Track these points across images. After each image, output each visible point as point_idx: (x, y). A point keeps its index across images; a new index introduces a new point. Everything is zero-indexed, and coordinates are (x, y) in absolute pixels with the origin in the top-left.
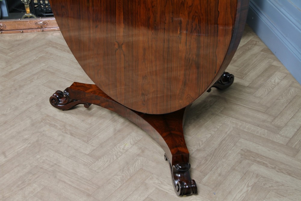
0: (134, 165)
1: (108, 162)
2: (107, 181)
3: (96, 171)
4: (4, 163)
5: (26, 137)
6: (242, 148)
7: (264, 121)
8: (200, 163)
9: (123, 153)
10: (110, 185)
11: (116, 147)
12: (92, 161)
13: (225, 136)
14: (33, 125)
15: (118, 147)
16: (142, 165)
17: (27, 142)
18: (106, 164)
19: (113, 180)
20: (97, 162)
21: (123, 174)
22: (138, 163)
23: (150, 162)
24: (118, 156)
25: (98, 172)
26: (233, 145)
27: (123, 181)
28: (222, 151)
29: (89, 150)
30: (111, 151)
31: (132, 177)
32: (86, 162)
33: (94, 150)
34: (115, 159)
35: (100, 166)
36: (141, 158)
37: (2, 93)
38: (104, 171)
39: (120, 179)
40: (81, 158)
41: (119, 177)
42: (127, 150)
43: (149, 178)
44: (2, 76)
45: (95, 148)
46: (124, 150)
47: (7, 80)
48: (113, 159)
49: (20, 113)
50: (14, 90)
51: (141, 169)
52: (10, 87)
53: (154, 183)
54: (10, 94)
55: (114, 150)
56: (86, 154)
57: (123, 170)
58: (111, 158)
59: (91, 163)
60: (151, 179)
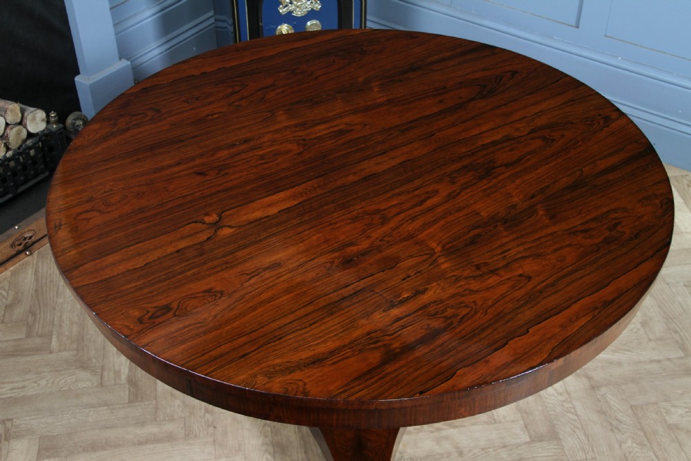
0: (614, 407)
1: (576, 430)
3: (588, 458)
6: (682, 283)
9: (569, 400)
11: (546, 398)
12: (555, 447)
15: (547, 396)
16: (623, 400)
18: (580, 436)
19: (632, 455)
20: (563, 443)
21: (627, 435)
22: (615, 402)
23: (624, 387)
24: (573, 411)
25: (593, 459)
26: (667, 286)
27: (645, 445)
28: (670, 305)
29: (522, 433)
30: (549, 409)
31: (642, 429)
32: (551, 456)
33: (526, 427)
34: (576, 418)
35: (578, 446)
36: (603, 390)
37: (196, 436)
38: (595, 449)
39: (634, 445)
40: (535, 455)
41: (629, 443)
42: (566, 390)
43: (665, 414)
44: (130, 402)
45: (522, 422)
46: (561, 394)
47: (154, 402)
48: (575, 420)
49: (303, 451)
50: (207, 415)
51: (631, 407)
52: (188, 414)
53: (681, 416)
54: (215, 427)
55: (550, 405)
56: (528, 443)
57: (616, 428)
58: (569, 422)
59: (559, 450)
60: (668, 412)
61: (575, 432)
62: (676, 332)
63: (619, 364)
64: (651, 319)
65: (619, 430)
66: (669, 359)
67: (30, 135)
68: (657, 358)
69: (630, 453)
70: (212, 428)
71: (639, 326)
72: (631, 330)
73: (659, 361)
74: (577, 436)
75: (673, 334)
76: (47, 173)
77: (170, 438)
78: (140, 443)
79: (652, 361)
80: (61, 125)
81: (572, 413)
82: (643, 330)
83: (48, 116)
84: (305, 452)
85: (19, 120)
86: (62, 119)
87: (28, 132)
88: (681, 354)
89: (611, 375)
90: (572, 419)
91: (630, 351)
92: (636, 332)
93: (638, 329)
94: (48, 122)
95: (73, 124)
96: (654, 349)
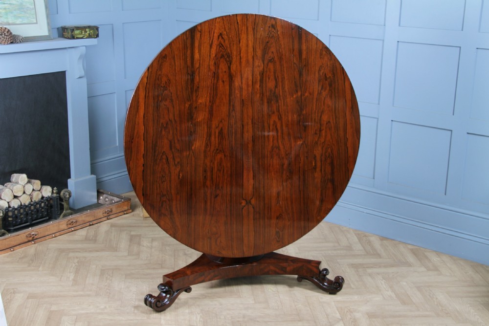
7: (334, 246)
10: (302, 311)
12: (266, 305)
18: (278, 303)
21: (300, 303)
25: (281, 309)
27: (307, 306)
30: (267, 295)
31: (307, 302)
35: (276, 305)
37: (100, 295)
38: (283, 306)
39: (302, 306)
41: (300, 305)
42: (277, 291)
44: (72, 285)
46: (274, 292)
48: (278, 299)
50: (107, 290)
54: (110, 294)
57: (296, 301)
58: (275, 299)
61: (276, 302)
67: (43, 197)
69: (299, 308)
76: (48, 218)
77: (89, 296)
78: (74, 296)
80: (58, 195)
81: (278, 297)
83: (53, 190)
85: (39, 189)
86: (59, 193)
87: (42, 195)
94: (53, 193)
95: (64, 194)
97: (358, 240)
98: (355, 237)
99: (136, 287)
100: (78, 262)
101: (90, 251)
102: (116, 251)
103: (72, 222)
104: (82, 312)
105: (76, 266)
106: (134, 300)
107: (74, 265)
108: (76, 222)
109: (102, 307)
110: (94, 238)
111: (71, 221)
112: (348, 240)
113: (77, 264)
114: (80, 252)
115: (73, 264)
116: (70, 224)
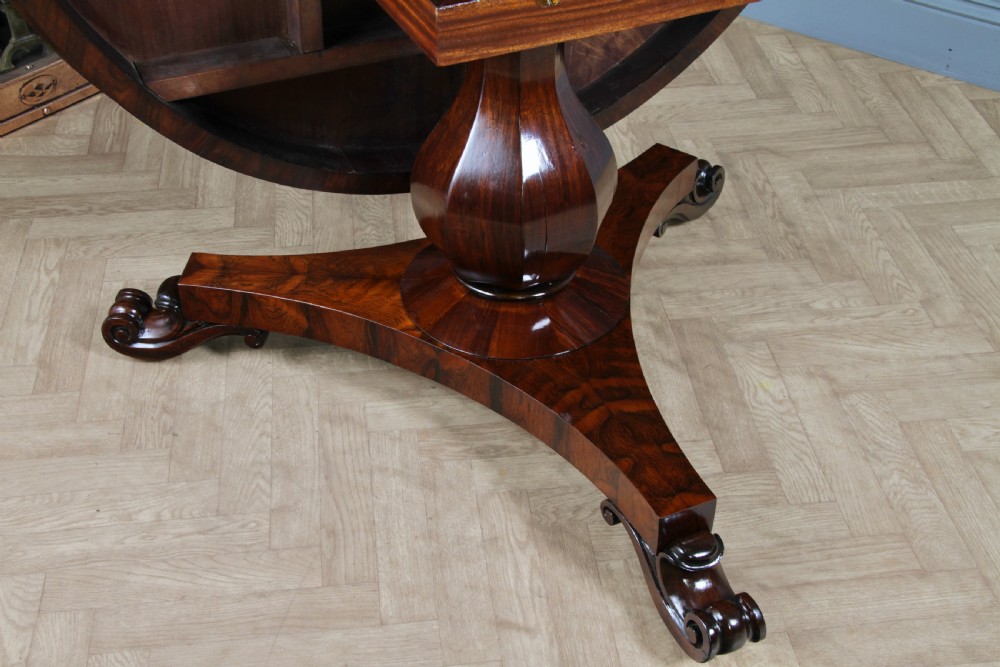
0: (870, 424)
1: (804, 457)
2: (892, 508)
3: (822, 500)
4: (556, 652)
5: (475, 531)
6: (991, 247)
7: (923, 163)
8: (981, 330)
9: (793, 411)
10: (913, 512)
11: (753, 407)
12: (765, 482)
13: (917, 237)
14: (429, 485)
15: (754, 404)
16: (887, 413)
17: (507, 547)
18: (810, 467)
19: (899, 496)
20: (780, 477)
21: (892, 466)
22: (873, 416)
23: (888, 395)
24: (800, 428)
25: (830, 501)
26: (966, 251)
27: (922, 482)
28: (971, 277)
29: (709, 459)
30: (757, 424)
31: (918, 458)
32: (759, 496)
33: (717, 450)
34: (804, 439)
35: (807, 482)
36: (854, 398)
37: (140, 447)
38: (835, 487)
39: (904, 481)
40: (729, 494)
41: (895, 478)
42: (790, 398)
43: (958, 437)
44: (35, 392)
45: (711, 442)
46: (780, 402)
47: (77, 395)
48: (803, 443)
49: (322, 475)
50: (165, 416)
51: (901, 424)
52: (132, 414)
53: (986, 438)
54: (175, 435)
55: (761, 419)
56: (719, 474)
57: (874, 456)
58: (794, 446)
59: (773, 488)
60: (963, 433)
61: (801, 460)
62: (980, 316)
63: (883, 360)
64: (938, 296)
65: (879, 459)
66: (968, 355)
68: (948, 352)
69: (895, 494)
70: (170, 436)
71: (917, 306)
72: (905, 312)
73: (950, 358)
74: (805, 466)
75: (977, 320)
77: (94, 449)
78: (41, 455)
79: (938, 358)
81: (799, 432)
82: (924, 312)
84: (327, 478)
88: (989, 348)
89: (867, 376)
90: (795, 439)
91: (901, 341)
92: (912, 315)
93: (916, 311)
96: (942, 340)
97: (991, 132)
98: (979, 116)
99: (272, 394)
100: (61, 266)
101: (106, 210)
102: (194, 205)
103: (39, 87)
104: (68, 549)
105: (52, 283)
106: (267, 472)
107: (45, 279)
108: (54, 83)
109: (146, 517)
110: (117, 148)
111: (34, 84)
112: (957, 129)
113: (56, 275)
114: (68, 214)
115: (43, 276)
116: (32, 95)
